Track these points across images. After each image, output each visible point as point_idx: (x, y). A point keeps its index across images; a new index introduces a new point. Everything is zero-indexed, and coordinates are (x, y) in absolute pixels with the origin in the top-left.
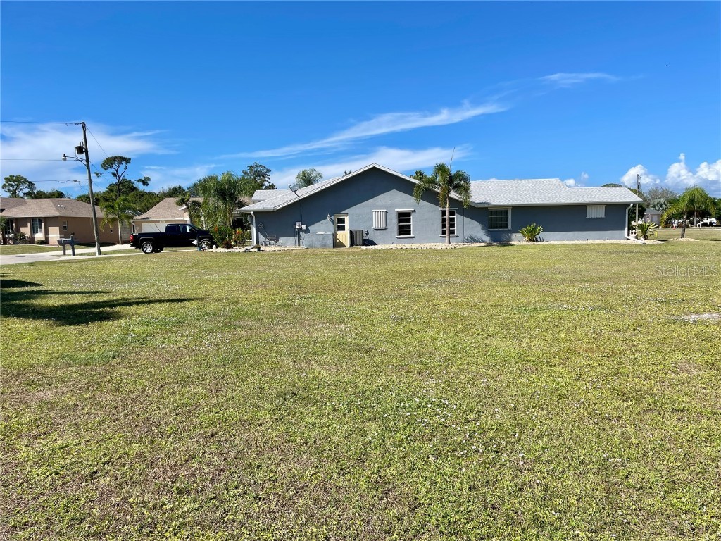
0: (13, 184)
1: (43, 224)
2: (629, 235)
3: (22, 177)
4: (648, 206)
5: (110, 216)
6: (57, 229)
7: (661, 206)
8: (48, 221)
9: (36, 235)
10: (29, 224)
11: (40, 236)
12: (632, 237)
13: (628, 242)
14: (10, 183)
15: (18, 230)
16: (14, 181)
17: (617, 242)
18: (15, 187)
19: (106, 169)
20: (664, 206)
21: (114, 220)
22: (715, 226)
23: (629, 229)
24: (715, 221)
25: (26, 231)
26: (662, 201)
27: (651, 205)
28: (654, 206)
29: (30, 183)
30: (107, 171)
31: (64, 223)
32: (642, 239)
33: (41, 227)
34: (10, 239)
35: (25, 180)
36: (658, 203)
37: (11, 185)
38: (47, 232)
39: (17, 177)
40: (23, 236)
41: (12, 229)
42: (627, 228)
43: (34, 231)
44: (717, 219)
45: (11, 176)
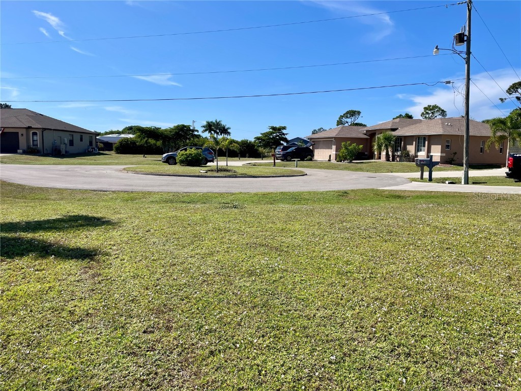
0: (429, 112)
1: (427, 142)
3: (438, 107)
5: (499, 134)
6: (439, 147)
8: (431, 139)
9: (420, 154)
10: (414, 142)
11: (422, 155)
14: (427, 111)
15: (405, 148)
16: (430, 110)
18: (431, 115)
19: (510, 94)
21: (502, 138)
25: (411, 149)
29: (443, 110)
30: (511, 96)
31: (448, 141)
33: (424, 146)
34: (398, 156)
35: (439, 108)
37: (427, 113)
38: (429, 151)
39: (433, 106)
40: (408, 155)
41: (401, 147)
43: (418, 149)
45: (429, 106)
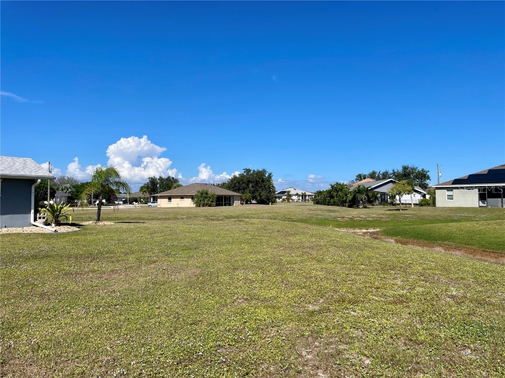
2: (35, 220)
4: (58, 189)
7: (68, 190)
12: (39, 223)
13: (34, 230)
17: (19, 230)
20: (69, 190)
22: (105, 205)
23: (36, 212)
24: (105, 202)
26: (68, 185)
27: (60, 189)
28: (62, 190)
32: (53, 225)
36: (65, 188)
42: (33, 211)
44: (106, 201)
